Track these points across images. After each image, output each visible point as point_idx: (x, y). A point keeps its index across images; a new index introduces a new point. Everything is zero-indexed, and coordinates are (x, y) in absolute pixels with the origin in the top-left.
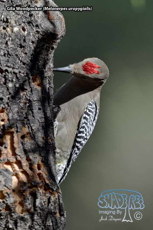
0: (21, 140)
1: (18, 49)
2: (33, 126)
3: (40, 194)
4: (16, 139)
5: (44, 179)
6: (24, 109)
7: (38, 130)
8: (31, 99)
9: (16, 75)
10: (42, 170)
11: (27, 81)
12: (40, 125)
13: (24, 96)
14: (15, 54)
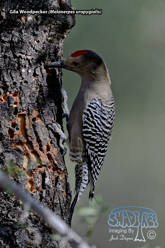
0: (33, 122)
1: (31, 37)
2: (44, 110)
3: (49, 173)
4: (27, 121)
5: (53, 160)
6: (36, 93)
7: (48, 114)
8: (42, 84)
9: (29, 62)
10: (51, 151)
11: (39, 67)
12: (49, 109)
13: (36, 81)
14: (28, 42)
